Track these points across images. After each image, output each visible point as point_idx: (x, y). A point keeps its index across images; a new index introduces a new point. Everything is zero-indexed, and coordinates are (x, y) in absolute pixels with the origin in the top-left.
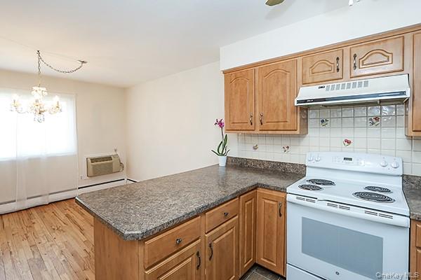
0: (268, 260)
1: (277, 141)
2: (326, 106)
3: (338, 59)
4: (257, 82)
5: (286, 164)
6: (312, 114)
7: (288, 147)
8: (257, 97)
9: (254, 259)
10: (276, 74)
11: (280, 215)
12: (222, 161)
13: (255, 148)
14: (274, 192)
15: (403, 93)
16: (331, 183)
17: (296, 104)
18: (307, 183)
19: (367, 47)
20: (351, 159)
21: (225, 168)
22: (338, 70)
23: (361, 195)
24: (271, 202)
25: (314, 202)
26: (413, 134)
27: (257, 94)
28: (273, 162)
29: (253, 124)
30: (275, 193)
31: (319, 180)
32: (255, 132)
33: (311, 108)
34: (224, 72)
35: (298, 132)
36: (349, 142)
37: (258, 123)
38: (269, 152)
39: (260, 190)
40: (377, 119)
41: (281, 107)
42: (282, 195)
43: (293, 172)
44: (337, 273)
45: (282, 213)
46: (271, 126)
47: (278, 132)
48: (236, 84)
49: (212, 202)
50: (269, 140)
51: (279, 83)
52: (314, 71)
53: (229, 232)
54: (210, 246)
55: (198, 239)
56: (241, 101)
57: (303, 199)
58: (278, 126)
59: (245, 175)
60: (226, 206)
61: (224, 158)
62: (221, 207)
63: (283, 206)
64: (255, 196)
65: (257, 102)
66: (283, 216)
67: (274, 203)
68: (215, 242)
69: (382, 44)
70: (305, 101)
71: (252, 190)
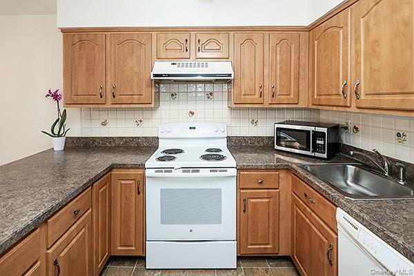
0: (125, 246)
1: (130, 115)
2: (175, 81)
3: (186, 40)
4: (108, 49)
5: (138, 138)
6: (163, 88)
7: (141, 121)
8: (108, 66)
9: (110, 252)
10: (130, 44)
11: (139, 193)
12: (58, 144)
13: (104, 124)
14: (131, 170)
15: (230, 75)
16: (180, 151)
17: (152, 78)
18: (162, 155)
19: (206, 35)
20: (194, 128)
21: (63, 153)
22: (187, 50)
23: (205, 157)
24: (128, 182)
25: (171, 171)
26: (234, 106)
27: (108, 62)
28: (126, 138)
29: (104, 97)
30: (132, 172)
31: (171, 150)
32: (106, 106)
33: (163, 82)
34: (64, 31)
35: (152, 106)
36: (192, 113)
37: (110, 96)
38: (120, 127)
39: (115, 172)
40: (211, 94)
41: (136, 79)
42: (140, 172)
43: (147, 146)
44: (191, 231)
45: (141, 190)
46: (125, 99)
47: (132, 106)
48: (80, 48)
49: (57, 202)
50: (120, 115)
51: (134, 54)
52: (167, 48)
53: (80, 234)
54: (56, 263)
55: (36, 262)
56: (88, 70)
57: (162, 171)
58: (133, 99)
59: (95, 158)
60: (77, 201)
61: (62, 139)
62: (69, 205)
63: (141, 182)
64: (109, 180)
65: (108, 72)
66: (141, 194)
67: (132, 182)
68: (62, 255)
69: (216, 35)
70: (161, 75)
71: (107, 173)
